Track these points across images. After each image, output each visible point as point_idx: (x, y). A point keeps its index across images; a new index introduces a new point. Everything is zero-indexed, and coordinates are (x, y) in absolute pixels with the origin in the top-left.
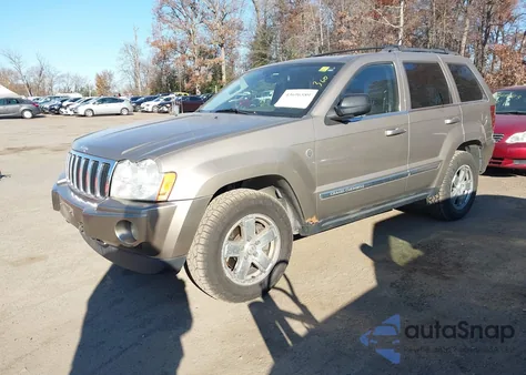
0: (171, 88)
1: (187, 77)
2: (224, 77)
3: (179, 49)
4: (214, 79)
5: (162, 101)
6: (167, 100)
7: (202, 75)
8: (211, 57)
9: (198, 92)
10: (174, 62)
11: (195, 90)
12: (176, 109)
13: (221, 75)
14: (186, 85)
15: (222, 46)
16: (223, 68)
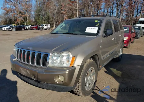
0: (10, 23)
1: (16, 20)
2: (28, 20)
3: (13, 11)
4: (24, 21)
5: (9, 27)
6: (10, 27)
7: (20, 19)
8: (23, 14)
9: (20, 25)
10: (11, 15)
11: (18, 24)
12: (14, 30)
13: (27, 19)
14: (15, 22)
15: (26, 11)
16: (27, 18)
